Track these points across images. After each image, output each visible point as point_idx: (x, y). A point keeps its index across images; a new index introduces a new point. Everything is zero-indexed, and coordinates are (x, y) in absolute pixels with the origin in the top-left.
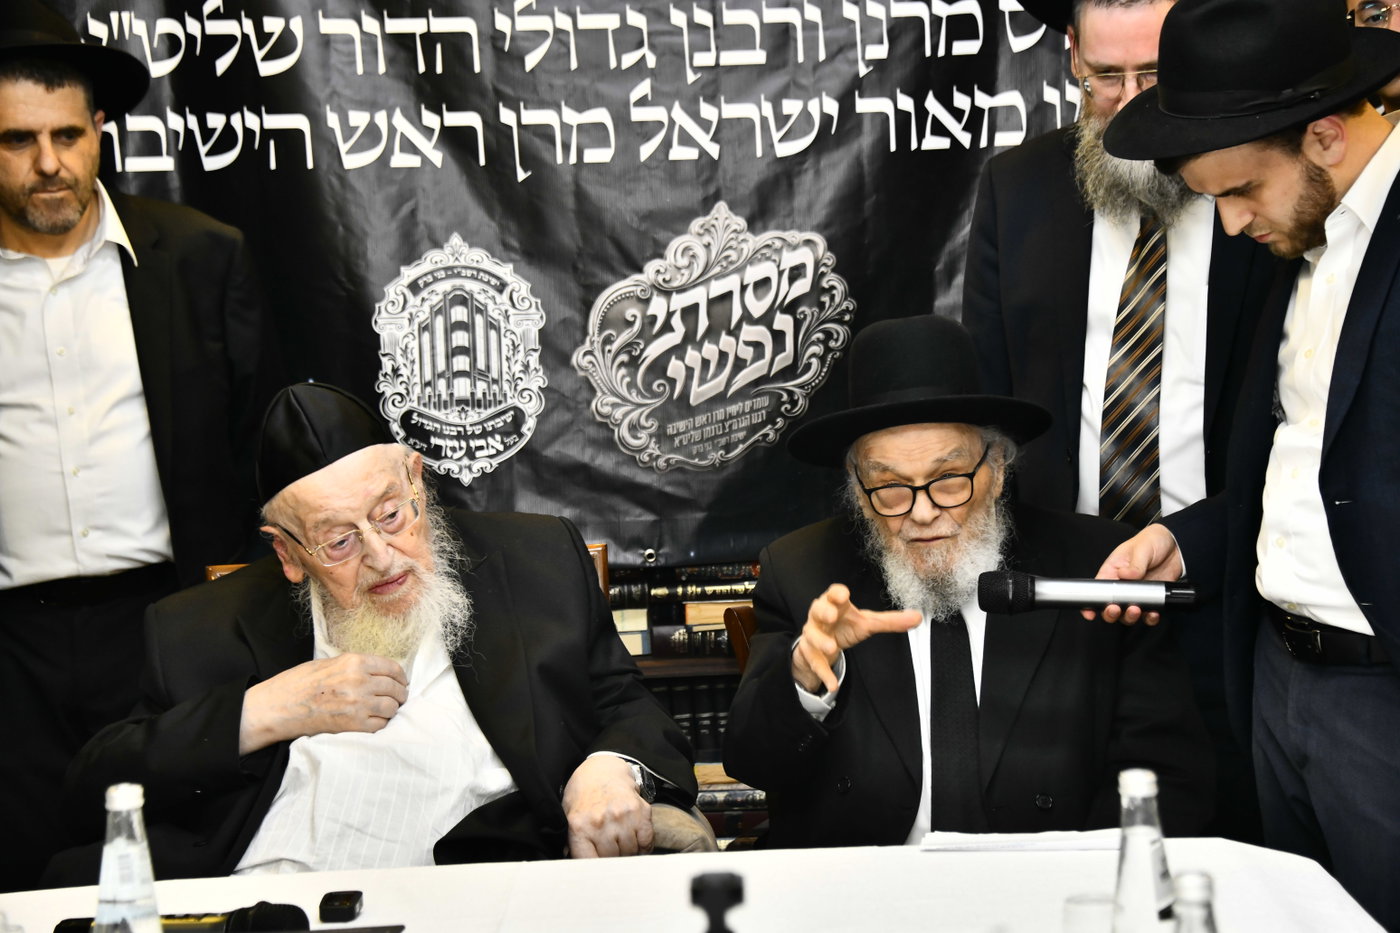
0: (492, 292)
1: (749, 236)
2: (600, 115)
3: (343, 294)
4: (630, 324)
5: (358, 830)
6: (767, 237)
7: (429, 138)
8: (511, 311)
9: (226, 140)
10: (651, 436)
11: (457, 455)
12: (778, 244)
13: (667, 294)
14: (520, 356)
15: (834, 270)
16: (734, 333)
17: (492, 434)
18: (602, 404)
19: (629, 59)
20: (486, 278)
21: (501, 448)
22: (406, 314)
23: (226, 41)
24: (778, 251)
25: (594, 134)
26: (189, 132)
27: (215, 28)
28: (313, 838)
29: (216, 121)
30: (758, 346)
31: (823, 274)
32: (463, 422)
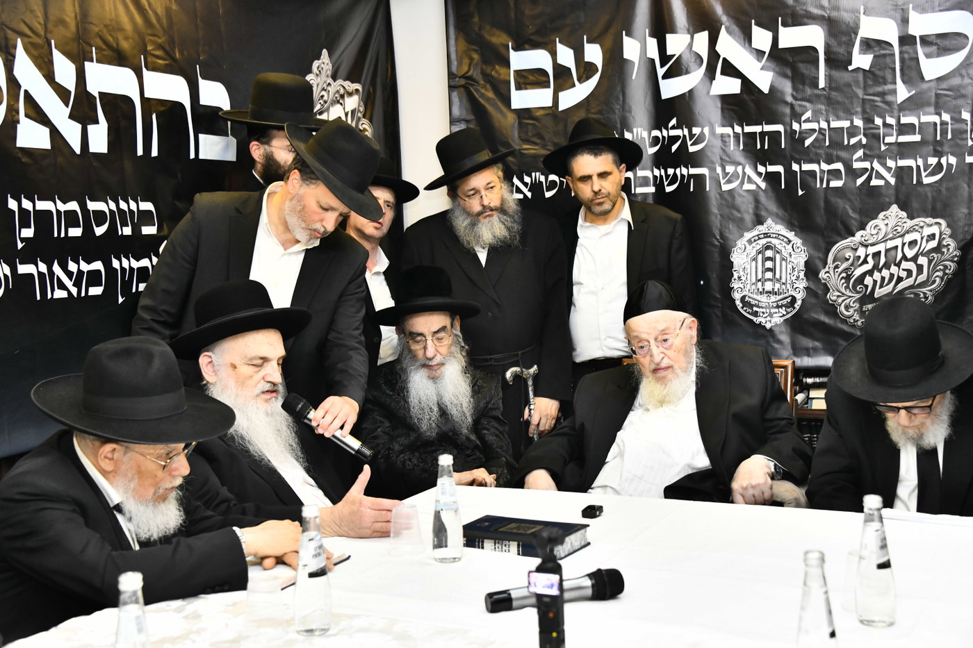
0: (784, 244)
1: (908, 221)
2: (839, 166)
3: (718, 244)
4: (847, 260)
5: (639, 478)
6: (916, 221)
7: (761, 177)
8: (793, 253)
9: (673, 180)
10: (855, 311)
11: (764, 316)
12: (922, 224)
13: (866, 246)
14: (796, 273)
15: (950, 237)
16: (898, 265)
17: (781, 307)
18: (832, 296)
19: (853, 141)
20: (782, 238)
21: (785, 313)
22: (745, 253)
23: (676, 138)
24: (922, 227)
25: (835, 174)
26: (661, 176)
27: (673, 133)
29: (671, 171)
30: (909, 272)
31: (944, 238)
32: (768, 301)
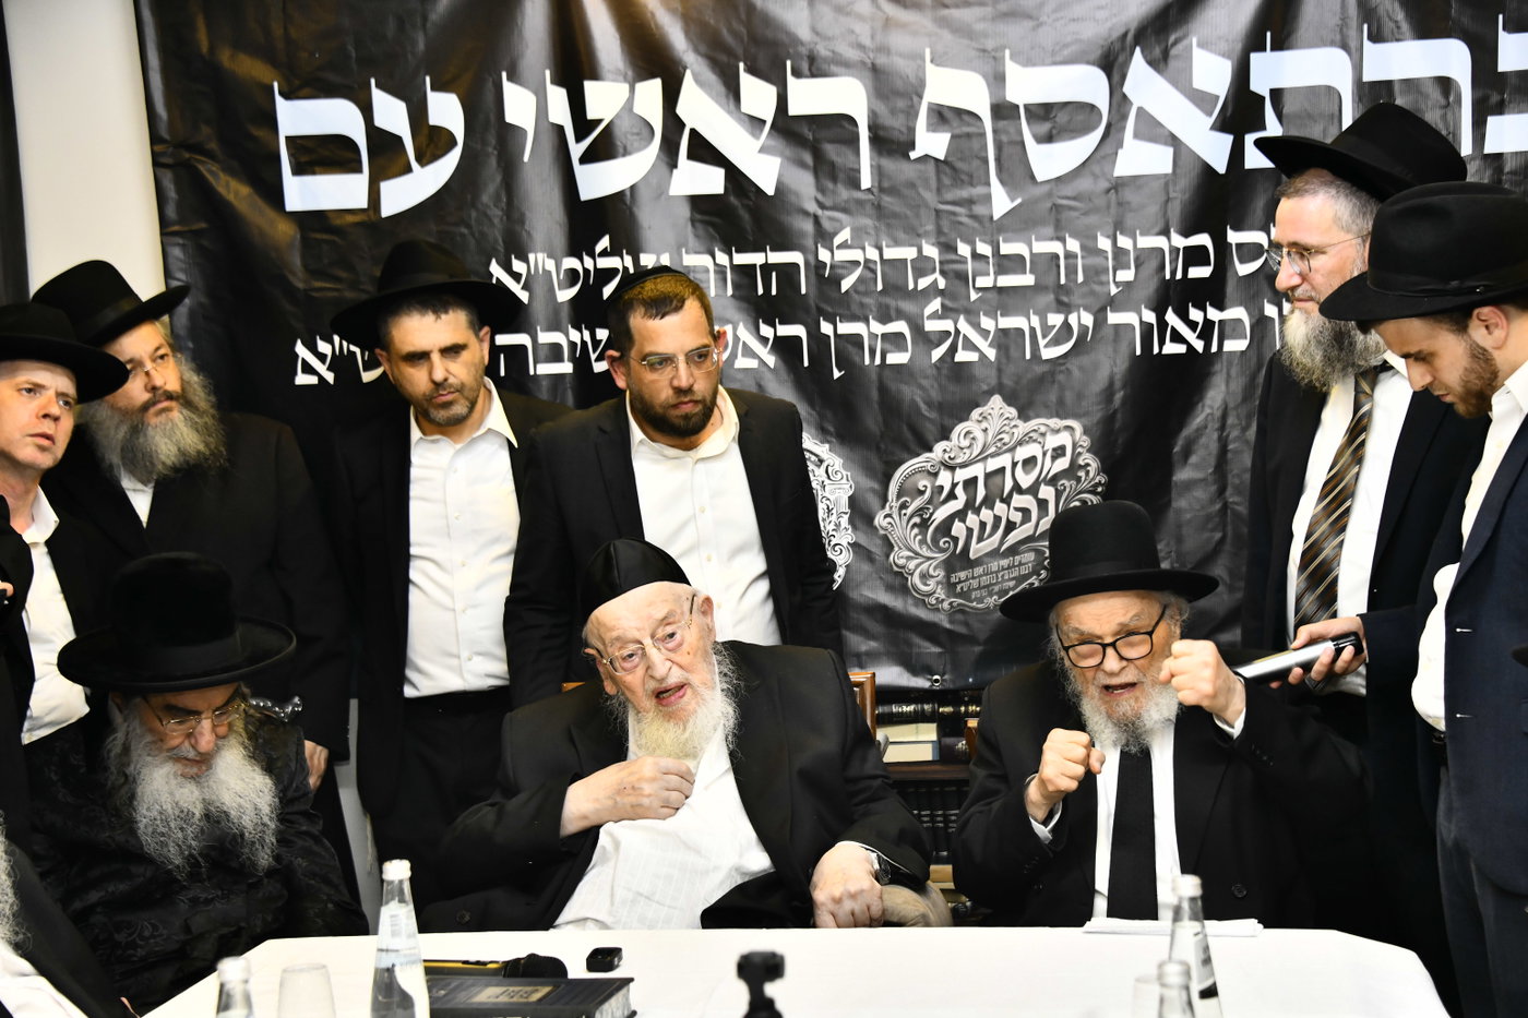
1: (1020, 423)
2: (900, 326)
4: (922, 493)
5: (647, 898)
6: (1034, 423)
7: (766, 345)
8: (827, 482)
10: (938, 583)
13: (952, 469)
14: (833, 518)
15: (1088, 451)
16: (1007, 501)
18: (899, 557)
19: (924, 283)
20: (808, 455)
23: (611, 273)
24: (1043, 435)
25: (895, 340)
26: (584, 343)
27: (604, 263)
28: (612, 904)
30: (1026, 512)
31: (1080, 454)
